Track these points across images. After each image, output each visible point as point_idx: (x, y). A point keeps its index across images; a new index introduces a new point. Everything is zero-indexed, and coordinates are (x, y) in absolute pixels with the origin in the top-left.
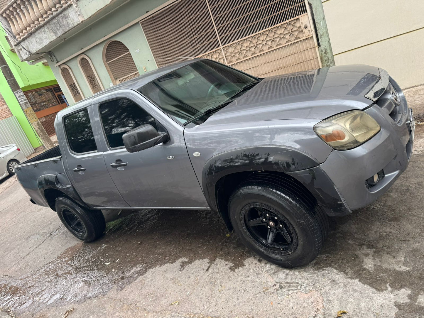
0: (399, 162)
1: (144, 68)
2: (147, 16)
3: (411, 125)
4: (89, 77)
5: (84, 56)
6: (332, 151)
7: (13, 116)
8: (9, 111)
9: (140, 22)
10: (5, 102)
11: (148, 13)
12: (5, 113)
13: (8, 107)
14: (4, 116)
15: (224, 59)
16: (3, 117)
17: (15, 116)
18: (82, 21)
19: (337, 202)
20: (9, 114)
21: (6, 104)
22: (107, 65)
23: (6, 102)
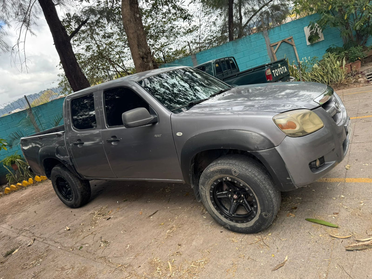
0: (337, 154)
3: (348, 128)
6: (286, 137)
19: (287, 178)
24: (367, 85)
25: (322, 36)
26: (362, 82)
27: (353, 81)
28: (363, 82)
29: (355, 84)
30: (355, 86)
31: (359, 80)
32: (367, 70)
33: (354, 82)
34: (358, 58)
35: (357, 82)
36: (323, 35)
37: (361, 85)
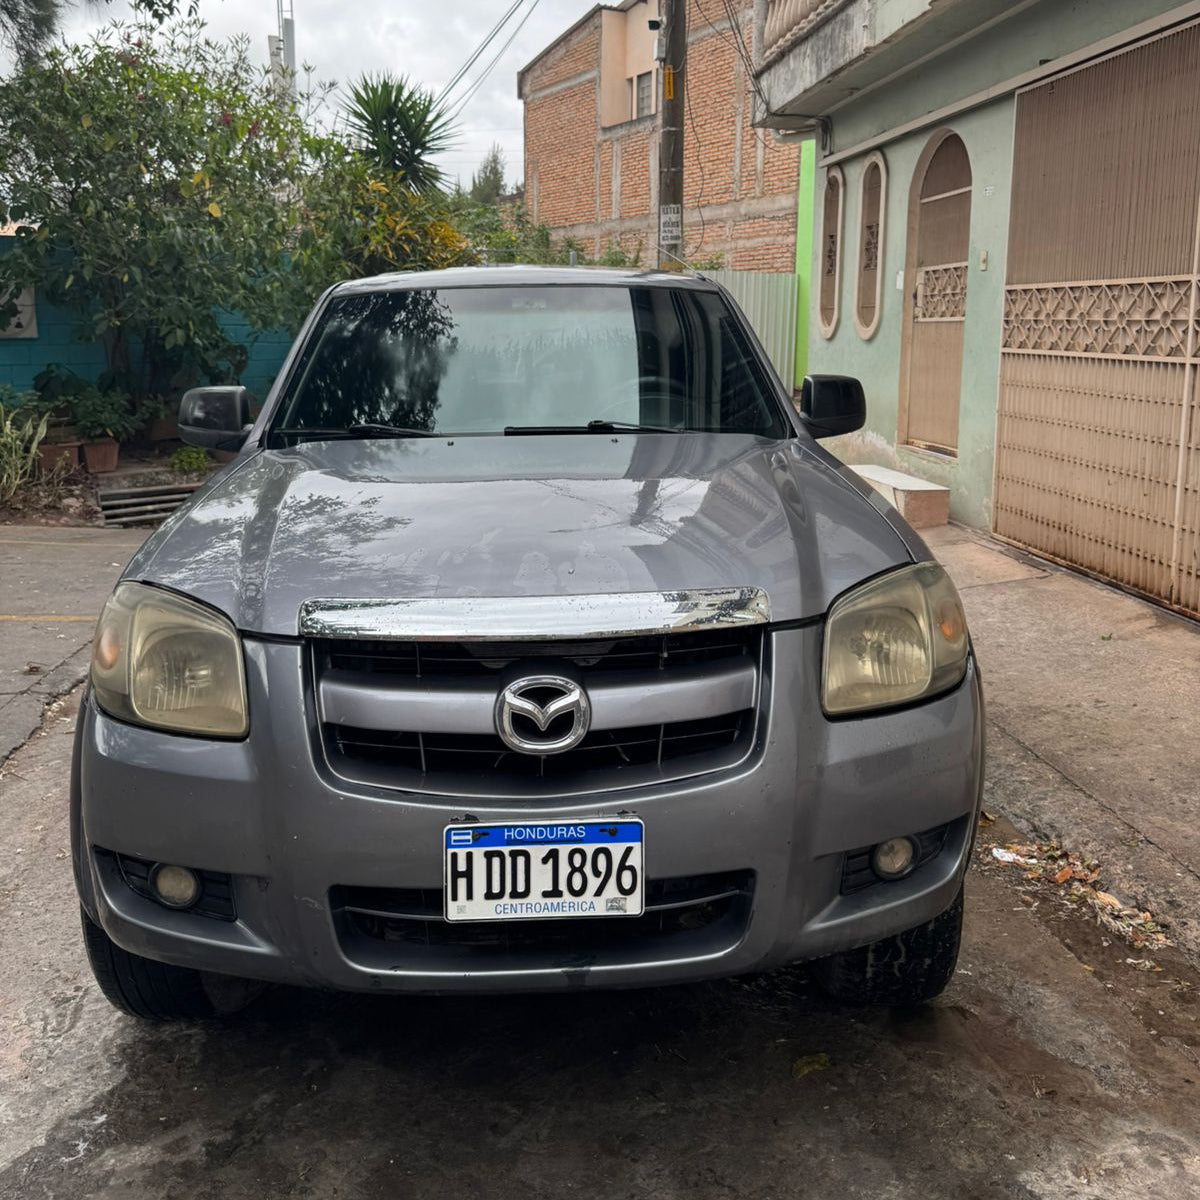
1: (983, 256)
2: (1039, 76)
4: (869, 227)
5: (877, 158)
7: (794, 272)
8: (794, 254)
9: (1018, 92)
10: (796, 227)
11: (1047, 64)
12: (783, 257)
13: (795, 244)
14: (775, 265)
15: (1187, 328)
16: (772, 267)
17: (799, 276)
18: (867, 50)
20: (790, 264)
21: (795, 233)
22: (918, 210)
23: (799, 226)
24: (78, 526)
25: (29, 323)
26: (71, 510)
27: (45, 501)
28: (77, 511)
29: (44, 515)
30: (43, 521)
31: (67, 501)
32: (133, 476)
33: (45, 506)
34: (104, 430)
35: (54, 507)
36: (35, 321)
37: (64, 519)
